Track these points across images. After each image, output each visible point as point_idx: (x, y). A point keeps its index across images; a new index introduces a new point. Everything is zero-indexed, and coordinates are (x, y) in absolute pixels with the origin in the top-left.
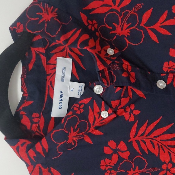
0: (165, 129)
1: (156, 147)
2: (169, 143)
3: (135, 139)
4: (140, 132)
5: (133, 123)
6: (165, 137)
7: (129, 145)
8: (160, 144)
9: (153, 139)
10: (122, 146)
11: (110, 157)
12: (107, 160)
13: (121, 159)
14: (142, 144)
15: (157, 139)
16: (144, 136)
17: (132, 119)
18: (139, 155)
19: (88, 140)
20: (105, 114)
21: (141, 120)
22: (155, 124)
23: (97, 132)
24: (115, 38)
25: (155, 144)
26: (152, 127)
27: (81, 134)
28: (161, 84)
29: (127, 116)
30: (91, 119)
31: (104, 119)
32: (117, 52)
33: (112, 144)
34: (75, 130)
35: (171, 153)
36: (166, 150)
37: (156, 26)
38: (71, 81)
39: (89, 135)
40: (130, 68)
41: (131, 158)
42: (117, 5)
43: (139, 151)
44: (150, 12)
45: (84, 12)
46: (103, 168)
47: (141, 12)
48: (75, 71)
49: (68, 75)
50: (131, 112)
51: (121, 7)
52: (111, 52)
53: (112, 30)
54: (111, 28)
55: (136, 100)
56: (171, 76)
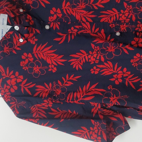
2: (51, 55)
4: (38, 49)
5: (34, 45)
6: (49, 52)
7: (33, 55)
8: (47, 55)
9: (44, 53)
10: (30, 55)
12: (23, 62)
13: (29, 61)
14: (39, 55)
15: (45, 52)
16: (40, 51)
17: (34, 43)
18: (38, 60)
19: (14, 52)
20: (21, 40)
21: (38, 43)
22: (45, 45)
23: (18, 49)
24: (25, 5)
25: (45, 55)
26: (43, 47)
27: (11, 49)
28: (47, 27)
29: (31, 42)
30: (15, 43)
31: (21, 43)
32: (24, 11)
33: (25, 54)
34: (7, 46)
35: (52, 59)
36: (49, 58)
38: (7, 25)
39: (15, 50)
40: (31, 18)
41: (34, 61)
43: (37, 58)
46: (21, 65)
48: (9, 21)
50: (34, 39)
52: (21, 10)
53: (24, 1)
55: (36, 35)
56: (52, 23)
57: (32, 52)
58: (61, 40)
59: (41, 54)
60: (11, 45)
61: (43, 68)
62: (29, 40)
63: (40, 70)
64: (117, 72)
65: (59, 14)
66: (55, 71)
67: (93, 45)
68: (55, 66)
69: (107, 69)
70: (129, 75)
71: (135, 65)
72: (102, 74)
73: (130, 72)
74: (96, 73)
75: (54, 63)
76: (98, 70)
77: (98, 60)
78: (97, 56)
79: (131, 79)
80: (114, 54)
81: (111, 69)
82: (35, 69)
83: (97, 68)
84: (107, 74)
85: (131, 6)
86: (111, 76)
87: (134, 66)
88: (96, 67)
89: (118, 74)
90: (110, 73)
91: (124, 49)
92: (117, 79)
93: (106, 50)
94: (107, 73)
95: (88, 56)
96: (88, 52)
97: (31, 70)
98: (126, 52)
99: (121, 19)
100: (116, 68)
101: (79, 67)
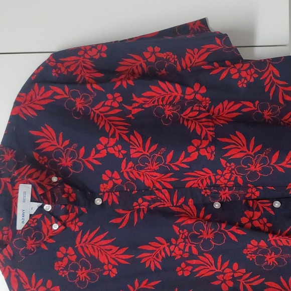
0: (102, 236)
1: (96, 251)
2: (107, 247)
3: (80, 245)
4: (84, 240)
5: (78, 232)
6: (103, 243)
7: (76, 250)
8: (99, 249)
9: (94, 245)
10: (71, 251)
11: (61, 259)
12: (60, 262)
13: (70, 261)
14: (86, 249)
15: (97, 244)
16: (87, 243)
17: (77, 229)
18: (84, 257)
19: (44, 247)
20: (55, 227)
21: (84, 230)
22: (95, 232)
23: (51, 241)
24: (61, 168)
25: (96, 248)
26: (92, 235)
27: (38, 242)
28: (98, 201)
29: (73, 227)
30: (45, 230)
31: (55, 230)
32: (60, 179)
33: (63, 249)
34: (32, 239)
35: (108, 255)
36: (104, 253)
37: (90, 159)
38: (31, 201)
39: (45, 242)
40: (71, 191)
41: (77, 260)
42: (60, 145)
43: (84, 255)
44: (83, 148)
45: (36, 151)
46: (56, 269)
47: (78, 149)
48: (34, 194)
49: (29, 197)
50: (76, 223)
51: (63, 146)
52: (55, 179)
53: (59, 162)
54: (58, 161)
55: (80, 215)
56: (106, 194)
57: (73, 245)
58: (123, 220)
59: (90, 246)
60: (38, 237)
61: (93, 271)
62: (68, 224)
63: (88, 274)
64: (223, 270)
65: (116, 179)
66: (115, 275)
67: (176, 229)
68: (114, 266)
69: (205, 267)
70: (244, 274)
71: (251, 257)
72: (197, 275)
73: (245, 270)
74: (187, 274)
75: (113, 262)
76: (190, 268)
77: (187, 252)
78: (185, 246)
79: (248, 281)
80: (213, 243)
81: (212, 265)
82: (79, 273)
83: (187, 265)
84: (205, 275)
85: (232, 164)
86: (213, 278)
87: (251, 260)
88: (186, 263)
89: (224, 274)
90: (212, 273)
91: (229, 233)
92: (225, 281)
93: (199, 235)
94: (205, 273)
95: (169, 247)
96: (169, 241)
97: (73, 276)
98: (233, 238)
99: (218, 183)
100: (220, 264)
101: (155, 266)
